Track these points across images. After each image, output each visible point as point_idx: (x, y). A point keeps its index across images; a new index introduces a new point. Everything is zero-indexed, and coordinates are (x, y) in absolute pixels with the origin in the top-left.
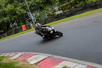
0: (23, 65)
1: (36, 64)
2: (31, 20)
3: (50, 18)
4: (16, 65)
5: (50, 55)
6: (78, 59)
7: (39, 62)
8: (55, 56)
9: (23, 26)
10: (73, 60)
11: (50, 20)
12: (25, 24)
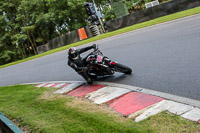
0: (82, 105)
1: (108, 104)
2: (97, 19)
3: (135, 15)
4: (68, 104)
5: (134, 88)
6: (193, 98)
7: (112, 101)
8: (144, 91)
9: (81, 31)
10: (181, 99)
11: (134, 18)
12: (84, 26)
